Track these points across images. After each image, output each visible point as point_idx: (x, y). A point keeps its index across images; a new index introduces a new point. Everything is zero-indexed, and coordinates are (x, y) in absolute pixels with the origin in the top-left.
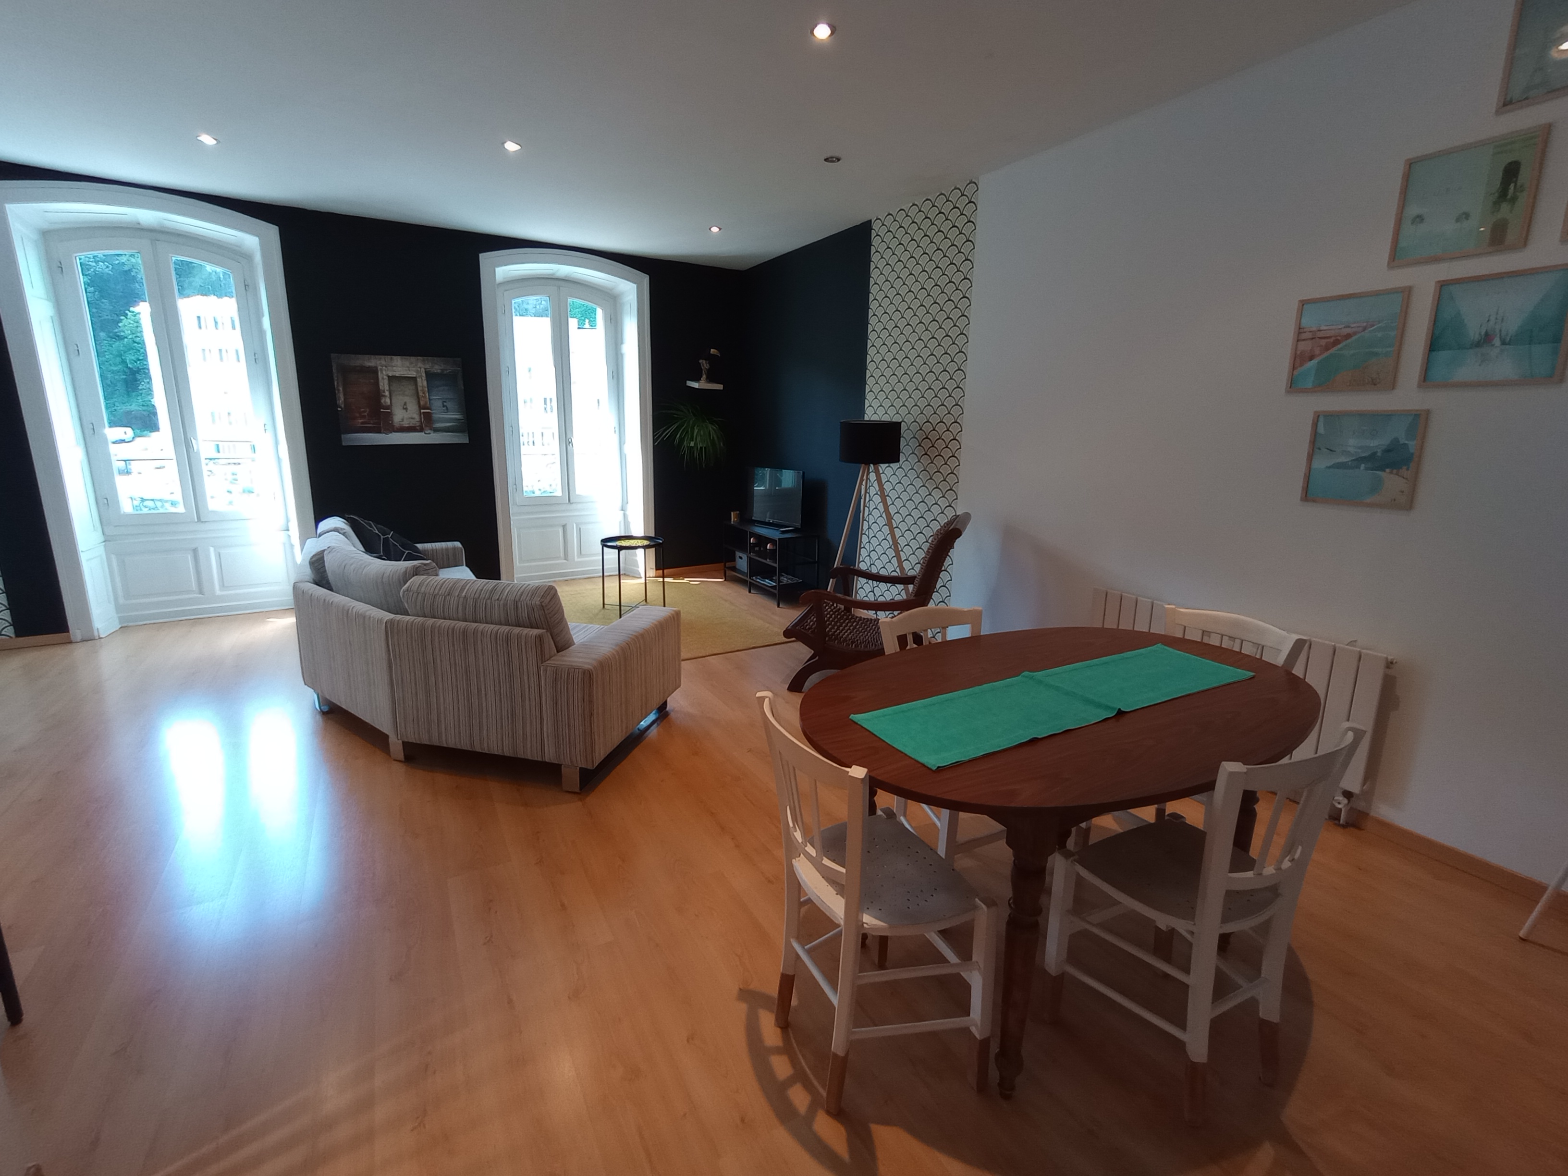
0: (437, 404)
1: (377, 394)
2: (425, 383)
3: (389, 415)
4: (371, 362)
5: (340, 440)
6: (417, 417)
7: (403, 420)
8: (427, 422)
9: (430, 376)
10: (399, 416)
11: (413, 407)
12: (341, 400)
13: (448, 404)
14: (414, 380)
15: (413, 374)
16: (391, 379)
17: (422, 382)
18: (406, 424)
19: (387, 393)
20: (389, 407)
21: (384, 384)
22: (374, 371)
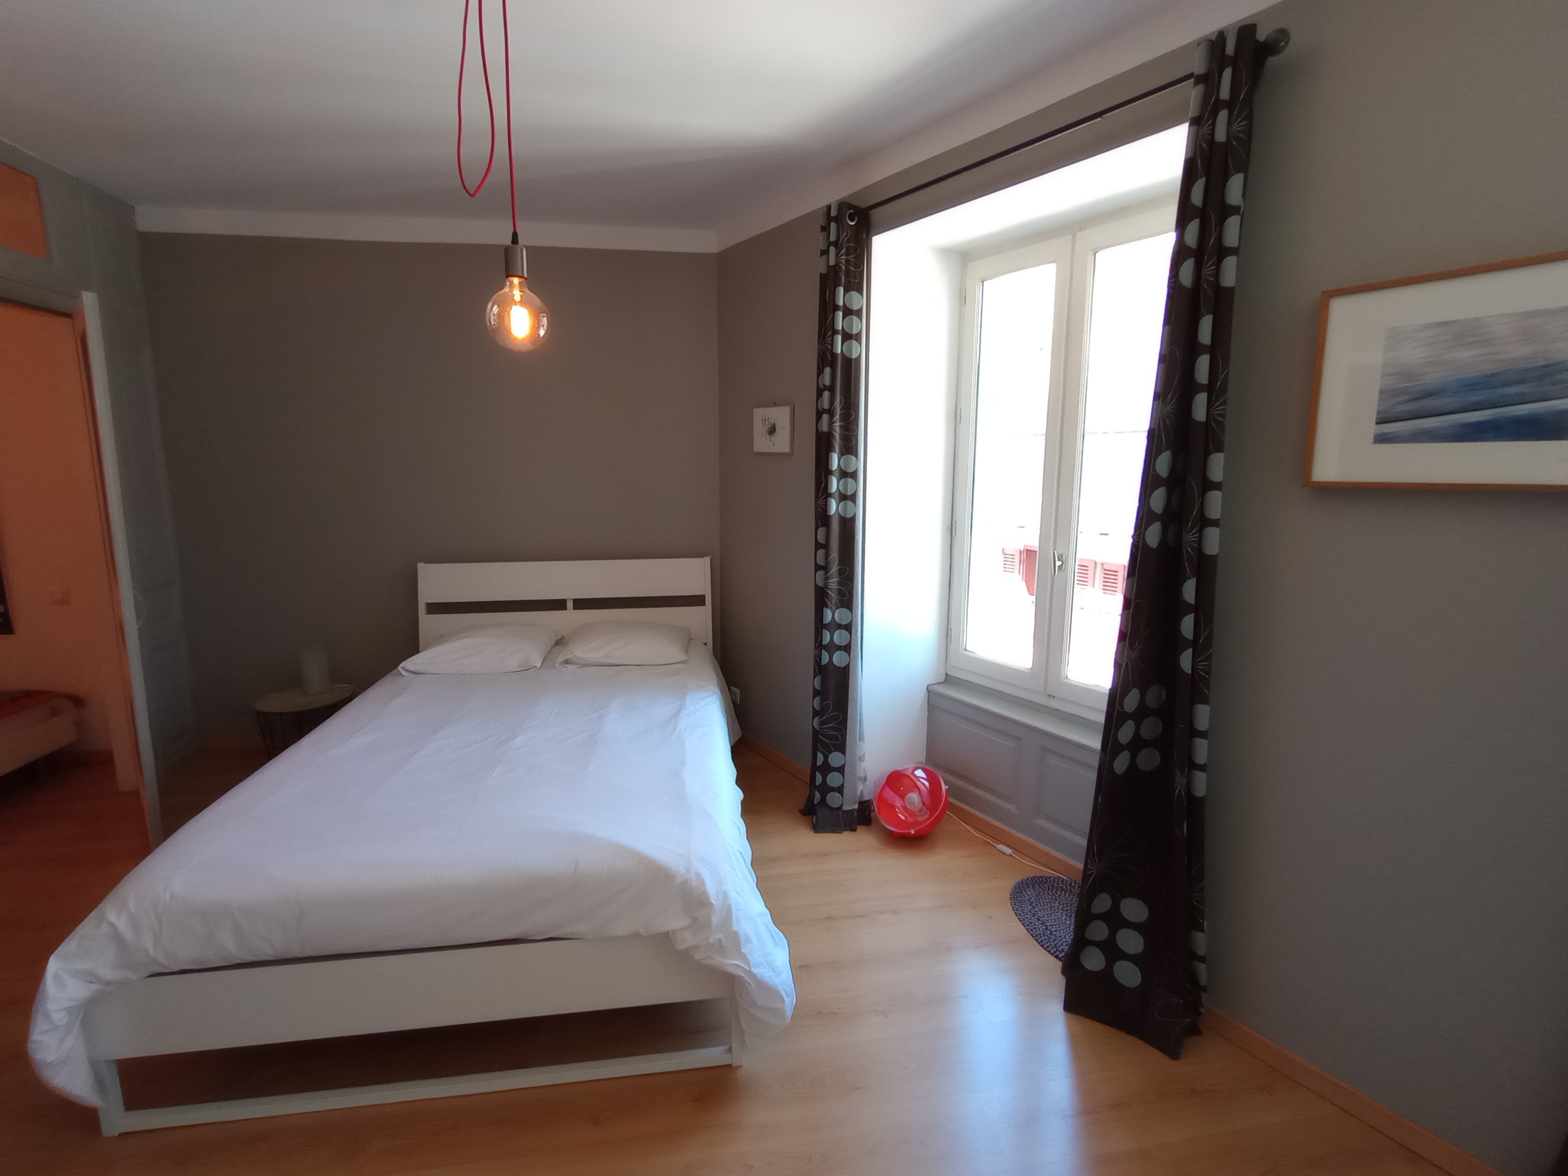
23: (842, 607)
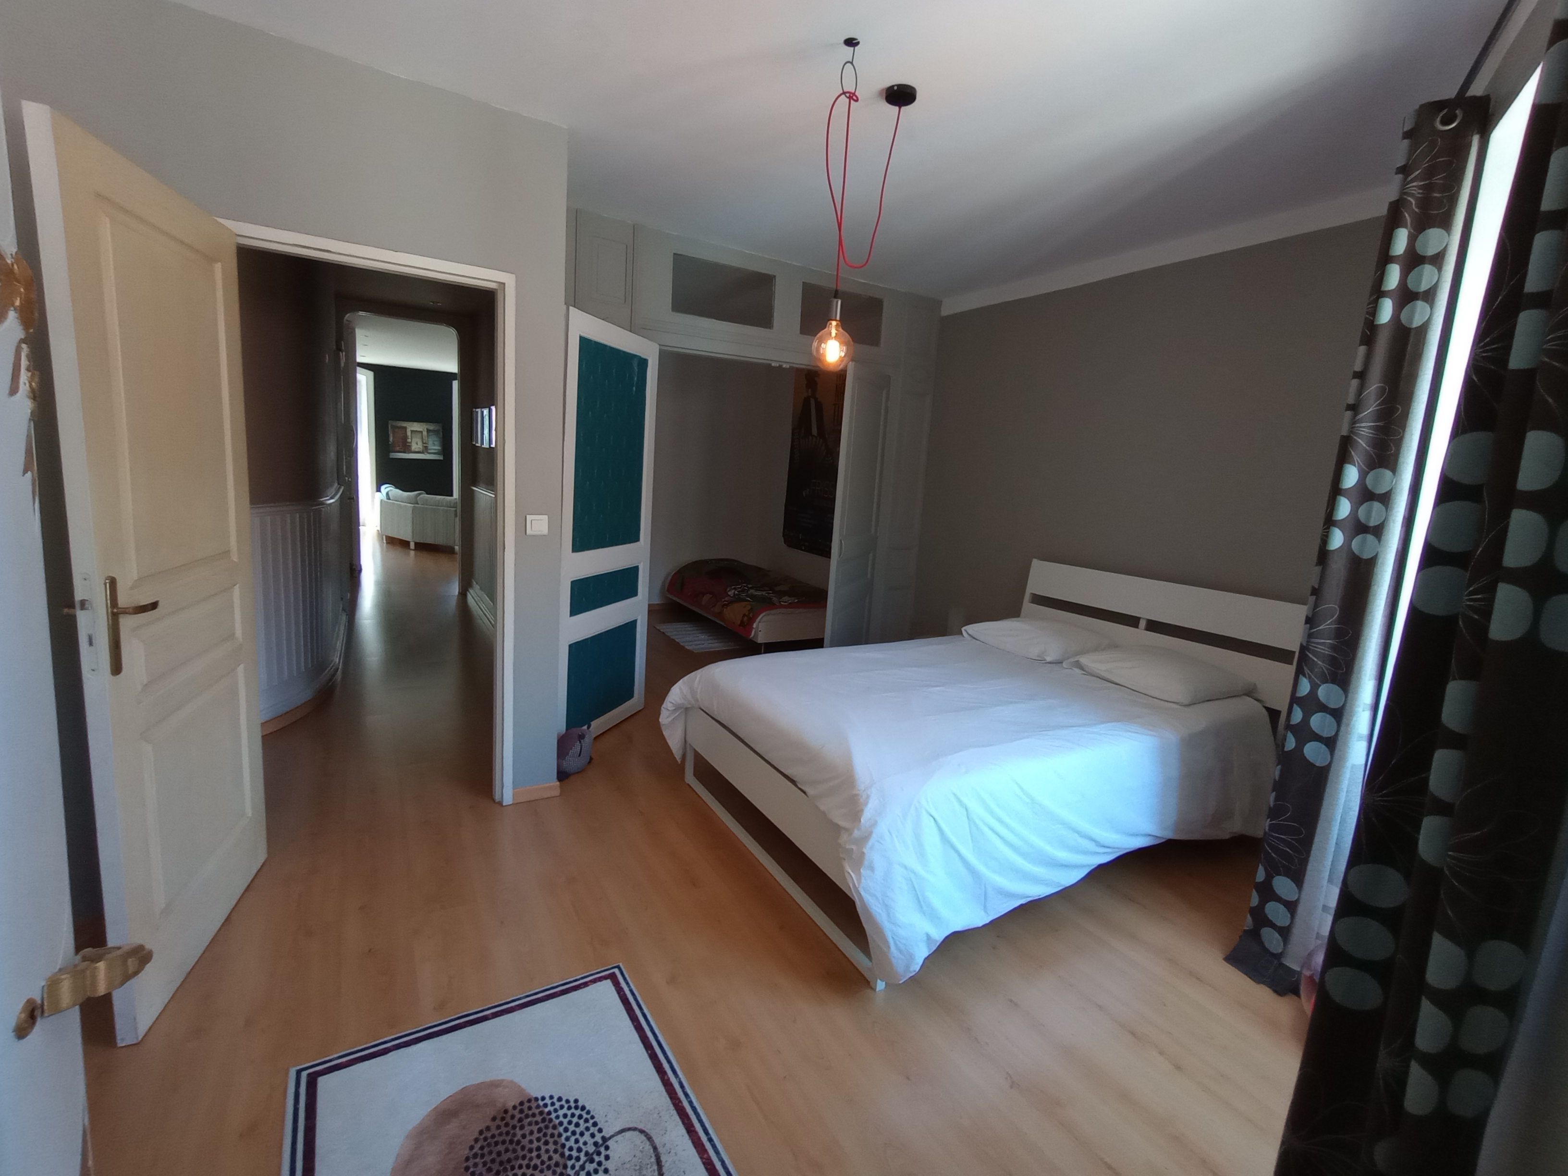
0: (430, 442)
1: (406, 437)
2: (426, 434)
3: (410, 446)
4: (404, 424)
5: (389, 455)
6: (421, 447)
7: (415, 449)
8: (425, 450)
9: (428, 431)
10: (414, 447)
11: (420, 443)
12: (391, 439)
13: (436, 443)
14: (421, 432)
15: (421, 430)
16: (412, 431)
17: (425, 433)
18: (417, 450)
19: (410, 437)
20: (411, 443)
21: (409, 434)
22: (405, 428)
23: (1333, 682)
